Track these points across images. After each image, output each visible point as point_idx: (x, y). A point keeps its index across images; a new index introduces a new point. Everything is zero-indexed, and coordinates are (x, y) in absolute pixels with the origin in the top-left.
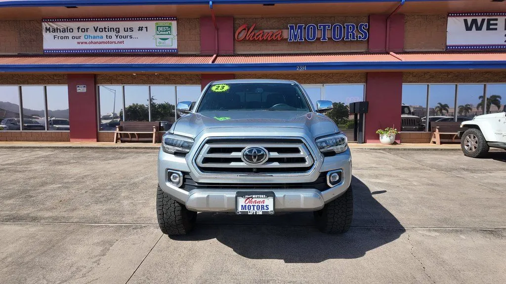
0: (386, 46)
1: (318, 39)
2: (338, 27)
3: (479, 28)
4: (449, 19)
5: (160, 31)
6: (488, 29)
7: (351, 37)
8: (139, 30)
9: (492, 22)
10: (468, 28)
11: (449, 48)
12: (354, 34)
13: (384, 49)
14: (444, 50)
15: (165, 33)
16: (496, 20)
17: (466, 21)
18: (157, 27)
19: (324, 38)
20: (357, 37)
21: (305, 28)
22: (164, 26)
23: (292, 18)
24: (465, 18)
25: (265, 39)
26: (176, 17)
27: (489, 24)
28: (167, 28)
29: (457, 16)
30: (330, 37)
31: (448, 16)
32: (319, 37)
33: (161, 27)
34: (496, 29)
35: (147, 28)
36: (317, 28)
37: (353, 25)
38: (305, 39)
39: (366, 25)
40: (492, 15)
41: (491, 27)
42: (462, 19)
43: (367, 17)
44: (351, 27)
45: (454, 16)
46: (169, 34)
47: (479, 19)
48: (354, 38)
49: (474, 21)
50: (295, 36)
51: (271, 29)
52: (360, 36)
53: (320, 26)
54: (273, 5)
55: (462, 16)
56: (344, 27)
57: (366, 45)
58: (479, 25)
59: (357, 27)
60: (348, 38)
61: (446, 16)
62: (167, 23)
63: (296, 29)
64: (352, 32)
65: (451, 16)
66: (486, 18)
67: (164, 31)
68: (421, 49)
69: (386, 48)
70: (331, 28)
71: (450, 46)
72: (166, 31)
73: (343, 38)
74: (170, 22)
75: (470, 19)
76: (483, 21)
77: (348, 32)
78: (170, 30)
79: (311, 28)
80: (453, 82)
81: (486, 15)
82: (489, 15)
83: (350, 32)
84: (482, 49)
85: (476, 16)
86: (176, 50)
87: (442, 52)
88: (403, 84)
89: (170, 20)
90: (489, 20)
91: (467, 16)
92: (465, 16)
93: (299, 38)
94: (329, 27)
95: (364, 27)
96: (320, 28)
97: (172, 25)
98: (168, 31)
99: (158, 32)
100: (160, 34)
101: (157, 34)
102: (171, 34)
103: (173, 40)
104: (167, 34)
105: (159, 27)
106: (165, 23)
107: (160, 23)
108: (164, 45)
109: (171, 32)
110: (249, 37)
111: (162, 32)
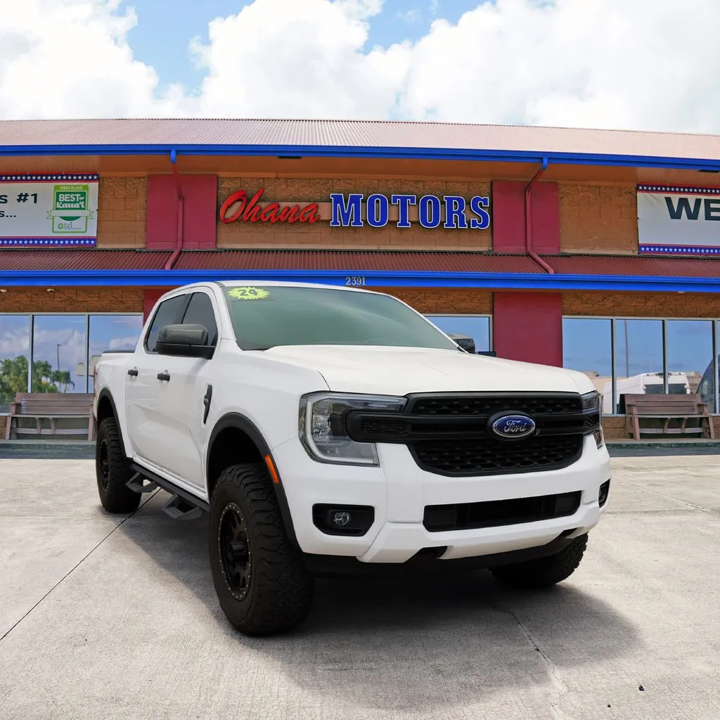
0: (526, 242)
1: (393, 223)
2: (430, 202)
3: (693, 216)
4: (638, 195)
5: (64, 202)
6: (708, 217)
7: (456, 222)
8: (19, 200)
9: (713, 205)
10: (675, 215)
11: (643, 249)
12: (462, 216)
13: (523, 248)
14: (636, 253)
15: (72, 206)
16: (718, 202)
17: (669, 200)
18: (58, 194)
19: (404, 223)
20: (469, 222)
21: (364, 201)
22: (70, 193)
23: (339, 180)
24: (667, 195)
25: (283, 219)
26: (98, 175)
27: (708, 210)
28: (78, 195)
29: (652, 191)
30: (415, 219)
31: (637, 189)
32: (394, 219)
33: (64, 193)
35: (35, 195)
36: (390, 202)
37: (458, 199)
38: (365, 222)
39: (485, 201)
40: (711, 194)
41: (713, 214)
42: (662, 196)
43: (489, 185)
44: (455, 203)
45: (647, 191)
46: (81, 208)
47: (691, 199)
48: (462, 224)
49: (683, 202)
50: (346, 216)
51: (294, 200)
52: (474, 221)
53: (395, 198)
54: (299, 158)
55: (662, 191)
56: (443, 203)
57: (487, 238)
58: (692, 210)
59: (468, 203)
60: (450, 224)
61: (633, 189)
62: (77, 186)
63: (346, 202)
64: (459, 212)
65: (643, 190)
66: (703, 197)
67: (70, 202)
68: (592, 249)
69: (526, 245)
70: (418, 203)
71: (645, 246)
72: (75, 202)
73: (442, 223)
74: (86, 184)
75: (675, 198)
76: (698, 202)
77: (451, 212)
78: (84, 200)
79: (378, 201)
80: (656, 315)
81: (702, 193)
82: (707, 193)
83: (455, 212)
84: (700, 253)
85: (684, 192)
86: (94, 240)
87: (631, 256)
88: (563, 316)
89: (85, 180)
90: (707, 202)
91: (670, 191)
92: (666, 191)
93: (352, 220)
94: (413, 202)
95: (481, 204)
96: (395, 201)
97: (88, 190)
98: (78, 202)
99: (58, 203)
100: (63, 209)
101: (56, 209)
102: (84, 209)
103: (88, 220)
104: (77, 209)
105: (60, 195)
106: (75, 186)
107: (63, 186)
108: (70, 230)
109: (85, 205)
110: (249, 215)
111: (66, 204)
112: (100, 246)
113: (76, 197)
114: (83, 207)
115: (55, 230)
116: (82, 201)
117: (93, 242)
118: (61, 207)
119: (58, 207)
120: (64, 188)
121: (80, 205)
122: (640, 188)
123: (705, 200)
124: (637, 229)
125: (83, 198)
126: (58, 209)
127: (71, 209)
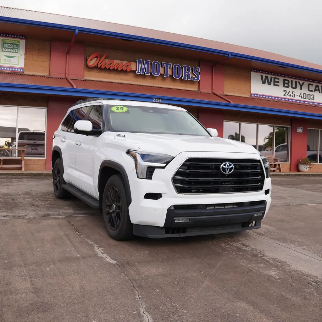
0: (212, 88)
1: (162, 75)
2: (177, 67)
3: (269, 84)
4: (252, 73)
5: (7, 48)
6: (274, 85)
7: (187, 77)
10: (264, 82)
12: (189, 75)
13: (211, 91)
14: (250, 97)
15: (11, 50)
16: (278, 79)
17: (262, 76)
18: (4, 43)
19: (167, 75)
20: (192, 77)
21: (151, 64)
22: (11, 44)
24: (262, 74)
25: (116, 68)
26: (25, 36)
27: (275, 82)
28: (14, 45)
29: (256, 72)
30: (171, 74)
31: (251, 71)
32: (163, 73)
33: (7, 43)
34: (278, 86)
36: (161, 65)
37: (189, 67)
38: (151, 73)
40: (277, 75)
42: (259, 74)
44: (187, 69)
46: (16, 52)
47: (269, 76)
48: (189, 78)
49: (267, 78)
50: (143, 70)
51: (120, 60)
52: (194, 77)
53: (163, 64)
54: (131, 41)
55: (259, 72)
56: (182, 68)
57: (197, 85)
58: (269, 81)
59: (192, 70)
60: (185, 78)
62: (14, 41)
63: (143, 63)
64: (188, 73)
65: (253, 71)
66: (273, 77)
67: (10, 49)
68: (235, 93)
69: (212, 90)
70: (172, 67)
71: (253, 94)
72: (13, 49)
73: (181, 77)
74: (18, 40)
75: (264, 76)
76: (271, 78)
77: (185, 73)
79: (156, 65)
80: (256, 122)
81: (273, 75)
82: (275, 75)
83: (187, 73)
84: (271, 99)
85: (267, 74)
86: (22, 69)
87: (248, 98)
88: (224, 121)
89: (18, 38)
90: (275, 79)
91: (262, 73)
92: (261, 73)
93: (145, 72)
94: (170, 66)
95: (197, 70)
96: (163, 65)
97: (19, 43)
98: (15, 49)
99: (4, 48)
100: (6, 51)
101: (3, 51)
102: (18, 53)
103: (20, 59)
104: (14, 52)
105: (5, 44)
106: (13, 40)
107: (7, 40)
108: (10, 63)
109: (18, 51)
110: (101, 65)
111: (8, 49)
112: (26, 73)
113: (13, 46)
114: (17, 51)
115: (2, 62)
116: (16, 48)
117: (22, 70)
118: (5, 51)
119: (3, 50)
120: (7, 41)
121: (15, 51)
122: (253, 70)
123: (274, 77)
124: (251, 87)
125: (17, 47)
126: (4, 51)
127: (10, 52)
